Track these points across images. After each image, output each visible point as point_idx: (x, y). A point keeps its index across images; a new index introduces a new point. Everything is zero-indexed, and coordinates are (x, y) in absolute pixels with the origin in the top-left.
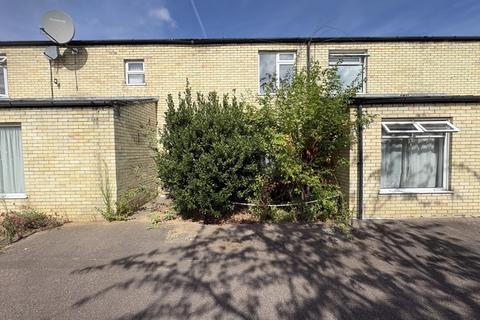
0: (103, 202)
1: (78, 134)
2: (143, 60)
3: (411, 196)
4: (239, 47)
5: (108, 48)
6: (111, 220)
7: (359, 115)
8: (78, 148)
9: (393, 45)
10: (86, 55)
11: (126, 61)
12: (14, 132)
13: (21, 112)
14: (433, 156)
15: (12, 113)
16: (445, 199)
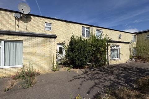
0: (52, 66)
1: (44, 45)
2: (51, 23)
3: (115, 60)
4: (77, 25)
5: (39, 18)
6: (54, 71)
7: (107, 44)
8: (44, 49)
9: (106, 29)
10: (31, 18)
11: (45, 23)
12: (20, 44)
13: (24, 37)
14: (117, 52)
15: (19, 37)
16: (119, 60)
